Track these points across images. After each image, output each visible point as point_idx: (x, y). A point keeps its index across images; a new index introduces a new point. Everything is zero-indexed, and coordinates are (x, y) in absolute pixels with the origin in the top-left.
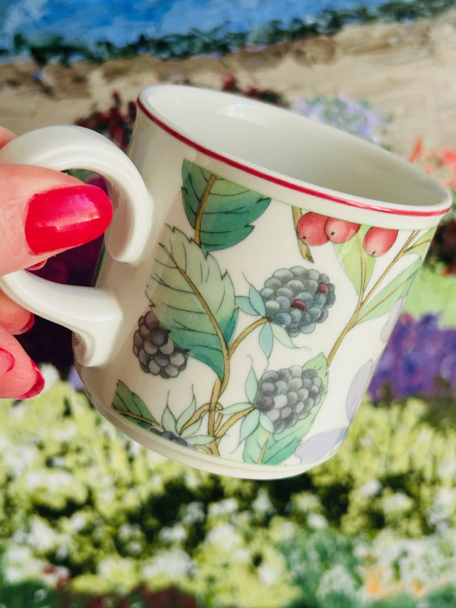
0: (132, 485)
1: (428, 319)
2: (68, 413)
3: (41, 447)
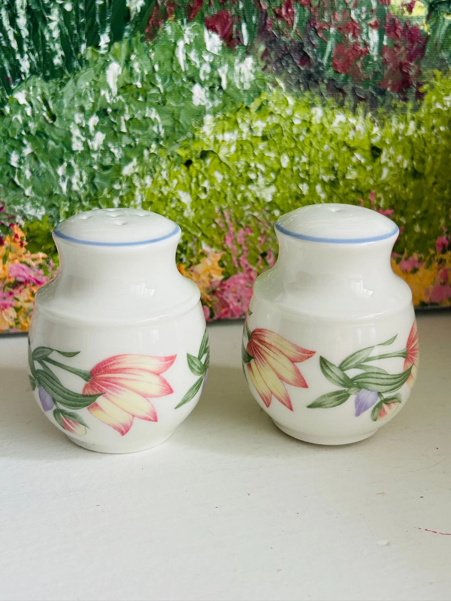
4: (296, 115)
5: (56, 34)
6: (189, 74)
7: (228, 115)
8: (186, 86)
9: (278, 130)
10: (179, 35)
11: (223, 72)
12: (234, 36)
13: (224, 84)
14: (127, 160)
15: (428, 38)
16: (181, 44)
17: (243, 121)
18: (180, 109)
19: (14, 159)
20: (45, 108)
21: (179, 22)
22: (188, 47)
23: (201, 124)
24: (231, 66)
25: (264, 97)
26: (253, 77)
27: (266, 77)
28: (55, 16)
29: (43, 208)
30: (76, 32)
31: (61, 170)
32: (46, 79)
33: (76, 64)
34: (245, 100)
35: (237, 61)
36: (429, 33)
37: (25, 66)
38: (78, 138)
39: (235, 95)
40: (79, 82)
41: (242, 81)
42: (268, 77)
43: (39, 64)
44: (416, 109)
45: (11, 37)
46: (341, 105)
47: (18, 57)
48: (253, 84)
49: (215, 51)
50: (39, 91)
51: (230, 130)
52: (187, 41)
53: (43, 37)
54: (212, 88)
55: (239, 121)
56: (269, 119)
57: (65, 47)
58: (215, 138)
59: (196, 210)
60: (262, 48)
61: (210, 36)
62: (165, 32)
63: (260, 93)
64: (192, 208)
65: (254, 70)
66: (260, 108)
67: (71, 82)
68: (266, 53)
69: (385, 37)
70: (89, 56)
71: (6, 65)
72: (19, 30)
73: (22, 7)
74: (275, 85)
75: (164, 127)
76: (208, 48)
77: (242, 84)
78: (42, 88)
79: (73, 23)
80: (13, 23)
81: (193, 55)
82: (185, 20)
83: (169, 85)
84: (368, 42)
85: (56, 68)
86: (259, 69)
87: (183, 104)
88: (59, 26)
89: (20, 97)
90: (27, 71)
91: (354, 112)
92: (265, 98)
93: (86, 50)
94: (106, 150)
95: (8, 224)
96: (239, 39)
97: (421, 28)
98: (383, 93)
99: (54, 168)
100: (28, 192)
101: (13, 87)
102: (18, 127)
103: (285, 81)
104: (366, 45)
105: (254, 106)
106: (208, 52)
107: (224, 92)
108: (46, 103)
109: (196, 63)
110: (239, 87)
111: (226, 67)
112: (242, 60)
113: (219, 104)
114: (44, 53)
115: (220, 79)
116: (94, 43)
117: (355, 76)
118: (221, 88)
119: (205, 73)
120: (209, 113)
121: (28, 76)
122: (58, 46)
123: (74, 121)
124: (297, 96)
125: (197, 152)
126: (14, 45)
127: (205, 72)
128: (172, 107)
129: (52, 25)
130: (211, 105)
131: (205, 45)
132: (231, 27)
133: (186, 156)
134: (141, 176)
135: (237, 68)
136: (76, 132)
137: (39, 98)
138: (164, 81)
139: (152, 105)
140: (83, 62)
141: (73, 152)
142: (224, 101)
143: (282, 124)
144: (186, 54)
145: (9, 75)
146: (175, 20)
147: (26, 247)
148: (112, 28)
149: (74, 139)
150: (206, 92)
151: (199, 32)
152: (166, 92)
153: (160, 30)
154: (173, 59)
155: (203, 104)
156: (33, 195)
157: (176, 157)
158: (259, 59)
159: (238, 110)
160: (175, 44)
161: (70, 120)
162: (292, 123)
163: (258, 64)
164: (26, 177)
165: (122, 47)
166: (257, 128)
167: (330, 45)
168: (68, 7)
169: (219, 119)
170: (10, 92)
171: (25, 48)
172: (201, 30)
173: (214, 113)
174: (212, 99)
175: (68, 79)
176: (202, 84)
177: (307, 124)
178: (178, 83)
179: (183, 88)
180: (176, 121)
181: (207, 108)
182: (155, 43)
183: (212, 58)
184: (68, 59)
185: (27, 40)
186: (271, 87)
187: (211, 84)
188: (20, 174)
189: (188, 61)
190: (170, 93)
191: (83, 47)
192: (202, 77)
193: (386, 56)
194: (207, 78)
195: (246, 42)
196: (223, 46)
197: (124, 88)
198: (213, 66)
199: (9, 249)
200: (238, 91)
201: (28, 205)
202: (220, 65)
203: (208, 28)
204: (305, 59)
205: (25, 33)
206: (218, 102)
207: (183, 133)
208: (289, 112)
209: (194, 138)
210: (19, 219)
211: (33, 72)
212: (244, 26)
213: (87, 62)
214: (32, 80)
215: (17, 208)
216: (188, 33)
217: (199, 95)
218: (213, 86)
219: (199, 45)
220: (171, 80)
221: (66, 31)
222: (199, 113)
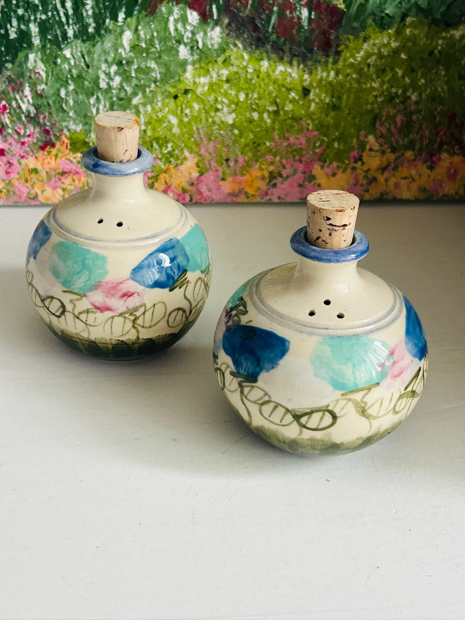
4: (250, 66)
5: (90, 12)
6: (177, 38)
7: (203, 65)
8: (175, 46)
9: (237, 76)
10: (170, 12)
11: (200, 37)
12: (207, 13)
13: (200, 45)
14: (135, 94)
15: (344, 12)
16: (171, 19)
17: (213, 70)
18: (170, 61)
19: (63, 93)
20: (83, 60)
21: (171, 4)
22: (176, 21)
23: (185, 71)
24: (205, 33)
25: (227, 53)
26: (220, 40)
27: (228, 41)
29: (81, 125)
30: (103, 11)
31: (92, 100)
32: (84, 41)
33: (103, 32)
34: (215, 55)
35: (209, 29)
36: (345, 10)
37: (70, 33)
38: (104, 80)
39: (207, 52)
40: (105, 44)
41: (213, 42)
42: (230, 40)
43: (79, 32)
44: (335, 62)
45: (62, 14)
46: (281, 59)
47: (66, 27)
48: (220, 45)
49: (195, 23)
50: (79, 49)
51: (205, 76)
52: (176, 16)
53: (82, 14)
54: (192, 48)
55: (210, 70)
56: (231, 68)
57: (96, 21)
58: (194, 81)
59: (181, 128)
60: (226, 21)
61: (191, 13)
62: (161, 11)
63: (224, 51)
64: (178, 127)
65: (221, 36)
66: (225, 61)
67: (100, 43)
68: (229, 24)
69: (313, 13)
70: (111, 27)
71: (58, 32)
72: (67, 10)
74: (235, 45)
75: (160, 73)
76: (190, 21)
77: (212, 45)
78: (81, 48)
79: (101, 6)
80: (63, 6)
81: (179, 26)
82: (174, 3)
83: (163, 45)
84: (300, 16)
85: (90, 35)
86: (224, 35)
87: (172, 58)
88: (93, 8)
89: (67, 53)
90: (72, 37)
91: (291, 63)
92: (228, 55)
93: (109, 23)
94: (121, 88)
95: (58, 134)
96: (211, 15)
97: (339, 6)
98: (311, 51)
99: (88, 99)
100: (71, 114)
101: (63, 46)
102: (66, 72)
103: (242, 43)
104: (299, 18)
105: (220, 60)
106: (190, 24)
107: (201, 50)
108: (83, 56)
109: (181, 31)
110: (210, 47)
111: (202, 34)
112: (213, 29)
113: (197, 58)
114: (83, 25)
115: (197, 42)
116: (115, 18)
117: (292, 40)
118: (198, 48)
119: (188, 38)
120: (190, 64)
121: (72, 39)
122: (91, 20)
123: (101, 69)
124: (250, 53)
125: (181, 90)
126: (64, 19)
127: (187, 37)
128: (165, 60)
129: (88, 7)
130: (191, 59)
131: (188, 20)
132: (206, 7)
133: (174, 93)
134: (145, 105)
135: (209, 34)
136: (102, 76)
137: (79, 54)
138: (160, 42)
139: (152, 59)
140: (107, 30)
141: (100, 89)
142: (200, 56)
143: (240, 72)
144: (175, 26)
145: (60, 39)
146: (168, 3)
147: (70, 150)
148: (126, 8)
149: (101, 81)
150: (188, 50)
151: (184, 11)
152: (161, 50)
153: (158, 10)
154: (166, 28)
155: (186, 58)
156: (74, 116)
157: (167, 93)
158: (225, 29)
159: (210, 62)
160: (168, 19)
161: (99, 68)
162: (247, 71)
163: (223, 32)
164: (70, 104)
165: (132, 21)
166: (223, 74)
167: (274, 19)
169: (196, 68)
170: (61, 49)
171: (71, 21)
172: (185, 9)
173: (194, 63)
174: (192, 55)
175: (97, 42)
176: (186, 45)
177: (258, 73)
178: (170, 44)
179: (172, 47)
180: (168, 69)
181: (189, 61)
182: (154, 18)
183: (193, 27)
184: (97, 29)
185: (72, 17)
186: (232, 47)
187: (191, 45)
188: (67, 102)
189: (176, 30)
190: (164, 51)
191: (108, 21)
192: (186, 40)
193: (313, 25)
194: (189, 41)
195: (215, 17)
196: (199, 20)
197: (134, 47)
198: (193, 33)
199: (59, 150)
200: (210, 49)
201: (71, 123)
202: (198, 32)
203: (190, 8)
204: (256, 28)
205: (71, 12)
206: (196, 57)
207: (172, 77)
208: (245, 64)
209: (179, 80)
210: (65, 131)
211: (75, 36)
212: (214, 7)
213: (110, 31)
214: (74, 42)
215: (64, 124)
216: (177, 11)
217: (183, 52)
218: (193, 47)
219: (184, 19)
220: (165, 42)
221: (97, 11)
222: (183, 64)
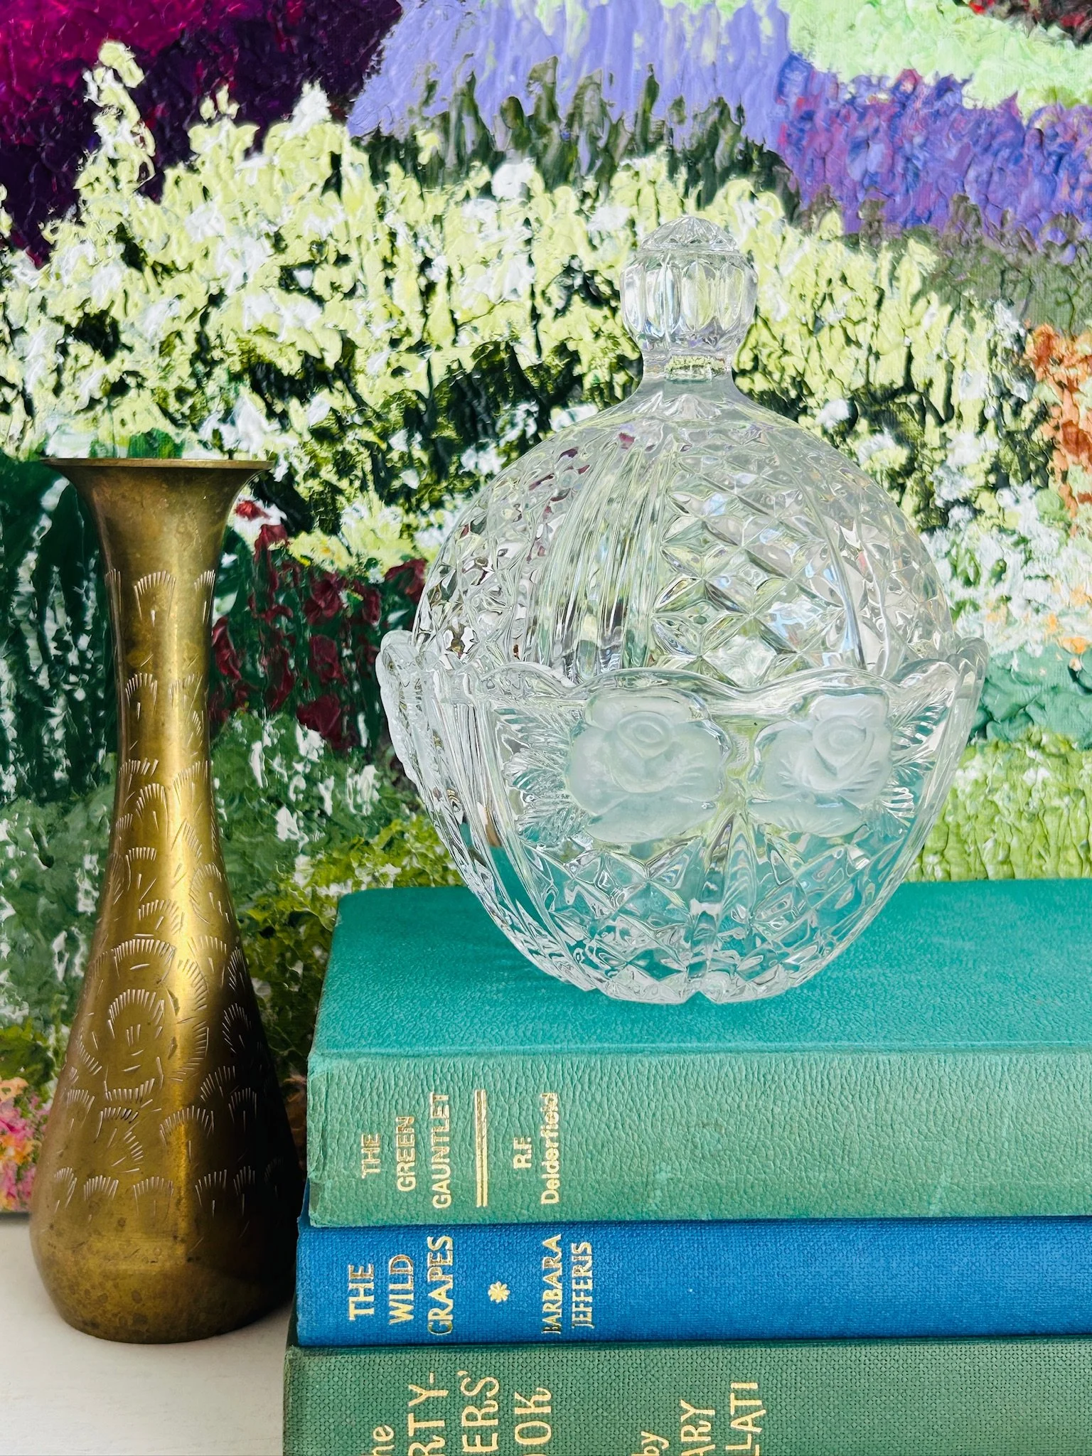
0: (420, 347)
1: (946, 86)
2: (334, 183)
3: (278, 242)
5: (59, 735)
6: (272, 791)
7: (335, 855)
8: (267, 811)
9: (422, 880)
10: (256, 735)
11: (327, 788)
12: (345, 732)
13: (328, 807)
16: (257, 747)
17: (361, 865)
18: (256, 845)
20: (35, 847)
21: (255, 713)
22: (269, 753)
23: (291, 869)
24: (341, 780)
25: (396, 826)
26: (376, 796)
27: (399, 796)
28: (58, 710)
29: (26, 1005)
30: (90, 731)
31: (58, 943)
32: (41, 802)
33: (88, 779)
34: (365, 830)
35: (350, 770)
37: (9, 783)
38: (87, 893)
39: (347, 823)
40: (93, 806)
41: (359, 800)
42: (402, 796)
43: (31, 780)
48: (377, 806)
49: (314, 757)
50: (29, 820)
51: (338, 880)
52: (267, 741)
53: (40, 738)
54: (308, 815)
55: (355, 865)
56: (405, 861)
57: (73, 754)
58: (314, 892)
59: (281, 1009)
61: (305, 735)
62: (231, 727)
63: (389, 821)
64: (273, 1007)
65: (378, 786)
66: (390, 844)
67: (80, 806)
70: (108, 768)
73: (8, 697)
76: (302, 752)
77: (358, 807)
78: (34, 816)
79: (86, 718)
81: (276, 764)
82: (264, 711)
83: (238, 808)
85: (58, 786)
86: (387, 783)
87: (260, 839)
88: (64, 723)
90: (12, 791)
92: (399, 828)
93: (104, 758)
96: (355, 738)
99: (49, 940)
105: (378, 842)
106: (301, 759)
107: (329, 819)
108: (37, 837)
109: (282, 775)
110: (353, 811)
111: (331, 782)
112: (358, 771)
113: (321, 839)
114: (40, 765)
115: (321, 799)
118: (323, 813)
119: (297, 791)
120: (303, 852)
121: (13, 798)
122: (61, 752)
123: (81, 866)
125: (282, 913)
127: (296, 788)
128: (243, 843)
129: (54, 722)
130: (307, 839)
131: (296, 748)
132: (341, 718)
133: (265, 921)
135: (349, 782)
136: (86, 885)
137: (28, 831)
138: (230, 802)
140: (101, 776)
141: (78, 915)
142: (329, 834)
143: (428, 869)
144: (266, 762)
146: (249, 711)
149: (80, 895)
150: (298, 819)
151: (287, 728)
152: (232, 821)
153: (225, 725)
154: (246, 771)
155: (293, 837)
157: (247, 921)
158: (387, 767)
159: (353, 847)
160: (249, 750)
161: (76, 865)
162: (446, 869)
163: (385, 775)
164: (1, 954)
166: (383, 875)
168: (80, 695)
169: (320, 862)
171: (11, 757)
172: (291, 725)
173: (312, 850)
174: (309, 830)
175: (74, 803)
176: (292, 809)
178: (253, 805)
179: (260, 813)
181: (301, 845)
183: (309, 766)
184: (76, 773)
185: (15, 745)
186: (407, 811)
187: (307, 807)
190: (239, 822)
191: (102, 753)
192: (292, 797)
194: (301, 797)
195: (364, 743)
196: (325, 748)
198: (310, 779)
200: (352, 817)
201: (2, 999)
202: (322, 778)
203: (302, 723)
205: (12, 734)
206: (318, 836)
207: (260, 884)
209: (278, 892)
211: (22, 791)
212: (361, 718)
213: (107, 776)
214: (18, 804)
216: (270, 732)
217: (286, 824)
218: (310, 811)
219: (287, 749)
220: (241, 800)
221: (75, 730)
222: (287, 853)
